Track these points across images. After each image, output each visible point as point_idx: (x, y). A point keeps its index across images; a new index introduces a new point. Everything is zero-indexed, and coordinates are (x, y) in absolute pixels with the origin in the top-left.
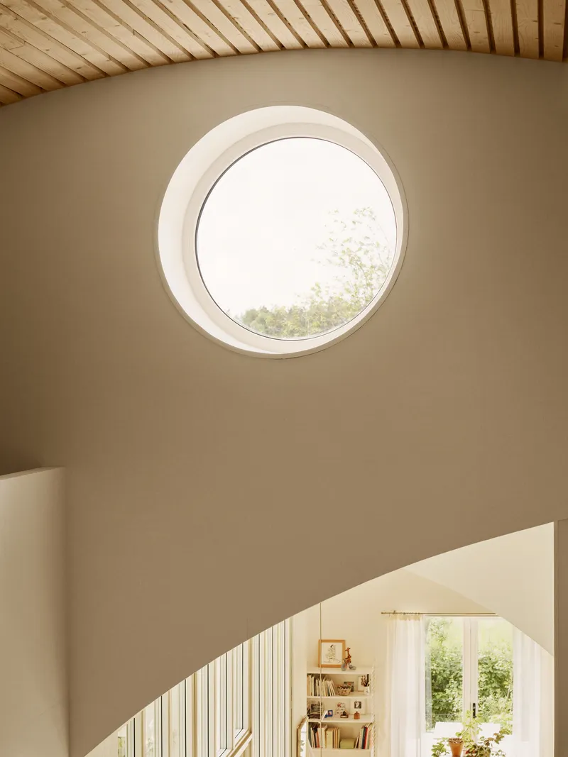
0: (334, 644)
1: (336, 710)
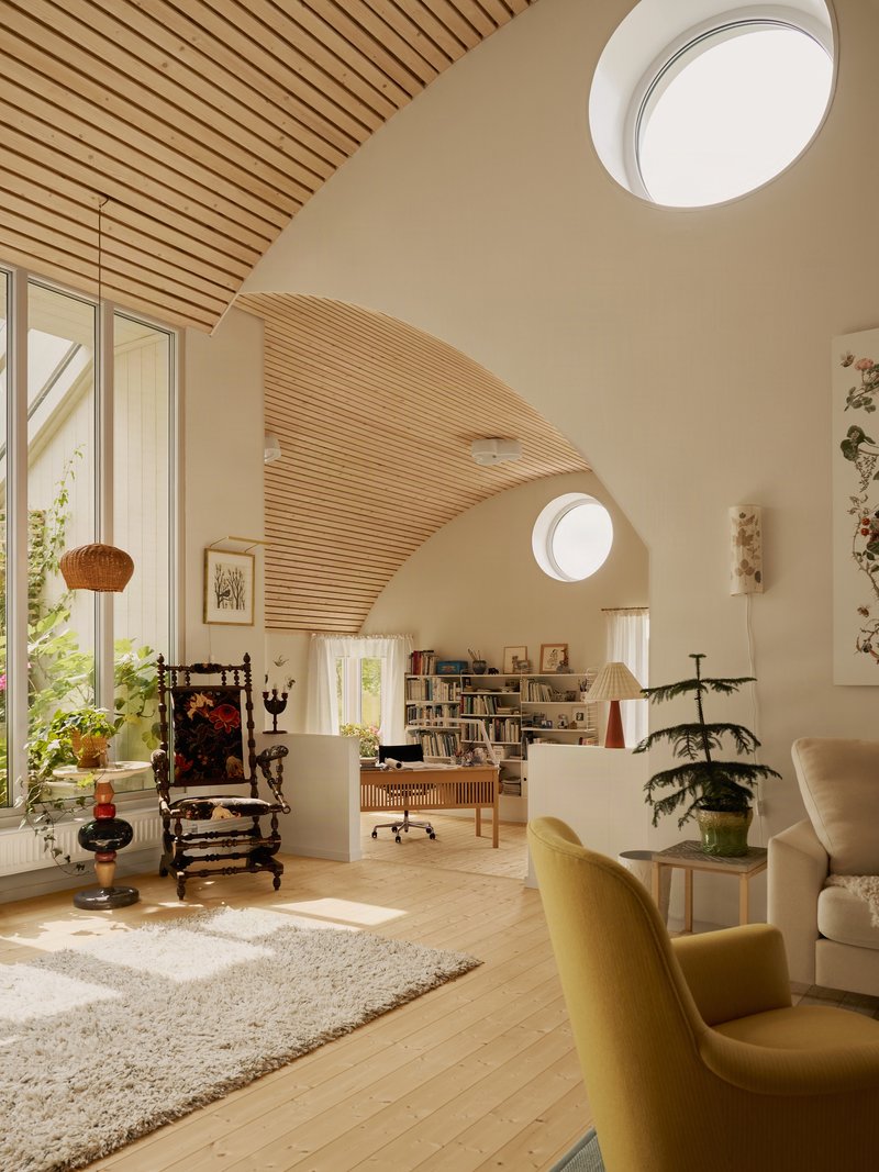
0: (556, 648)
1: (556, 722)
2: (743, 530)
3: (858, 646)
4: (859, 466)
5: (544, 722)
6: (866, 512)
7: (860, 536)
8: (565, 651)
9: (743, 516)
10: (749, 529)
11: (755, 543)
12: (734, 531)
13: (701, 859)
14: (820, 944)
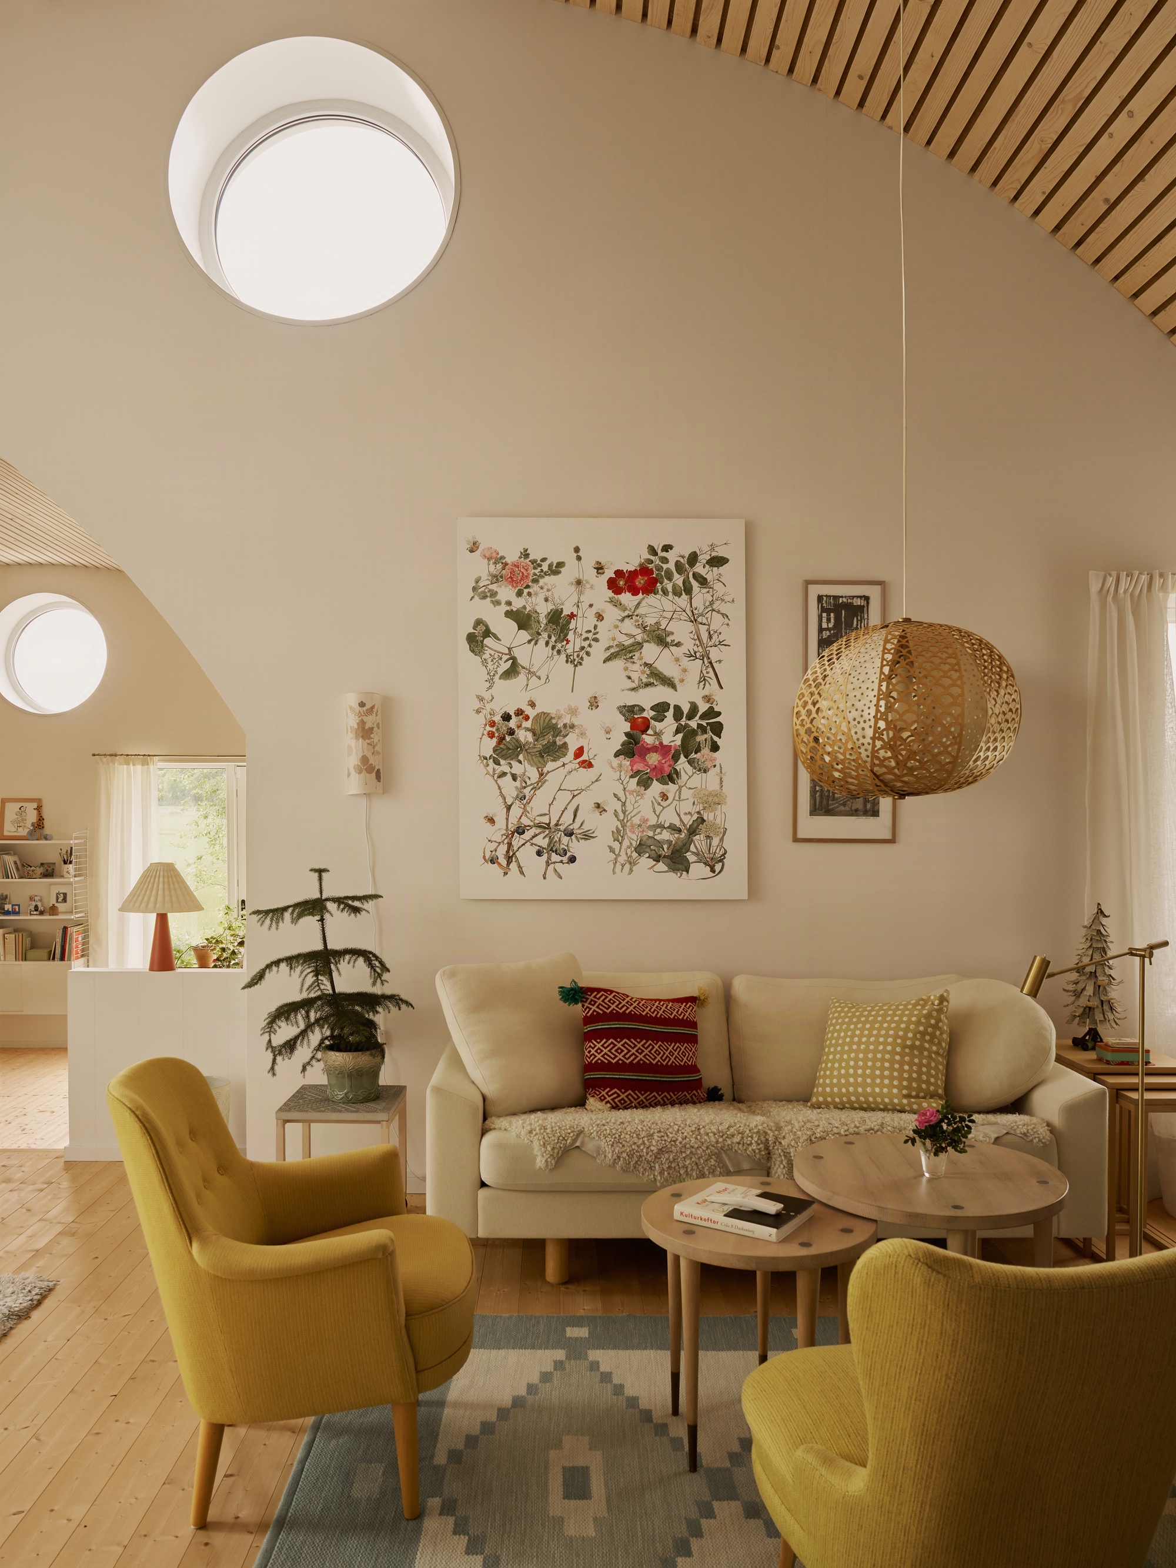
0: (24, 804)
1: (27, 905)
2: (362, 720)
3: (484, 857)
4: (484, 662)
5: (8, 907)
6: (492, 714)
7: (486, 738)
8: (39, 809)
9: (362, 704)
10: (370, 720)
11: (376, 737)
12: (353, 721)
13: (334, 1110)
14: (482, 1193)
